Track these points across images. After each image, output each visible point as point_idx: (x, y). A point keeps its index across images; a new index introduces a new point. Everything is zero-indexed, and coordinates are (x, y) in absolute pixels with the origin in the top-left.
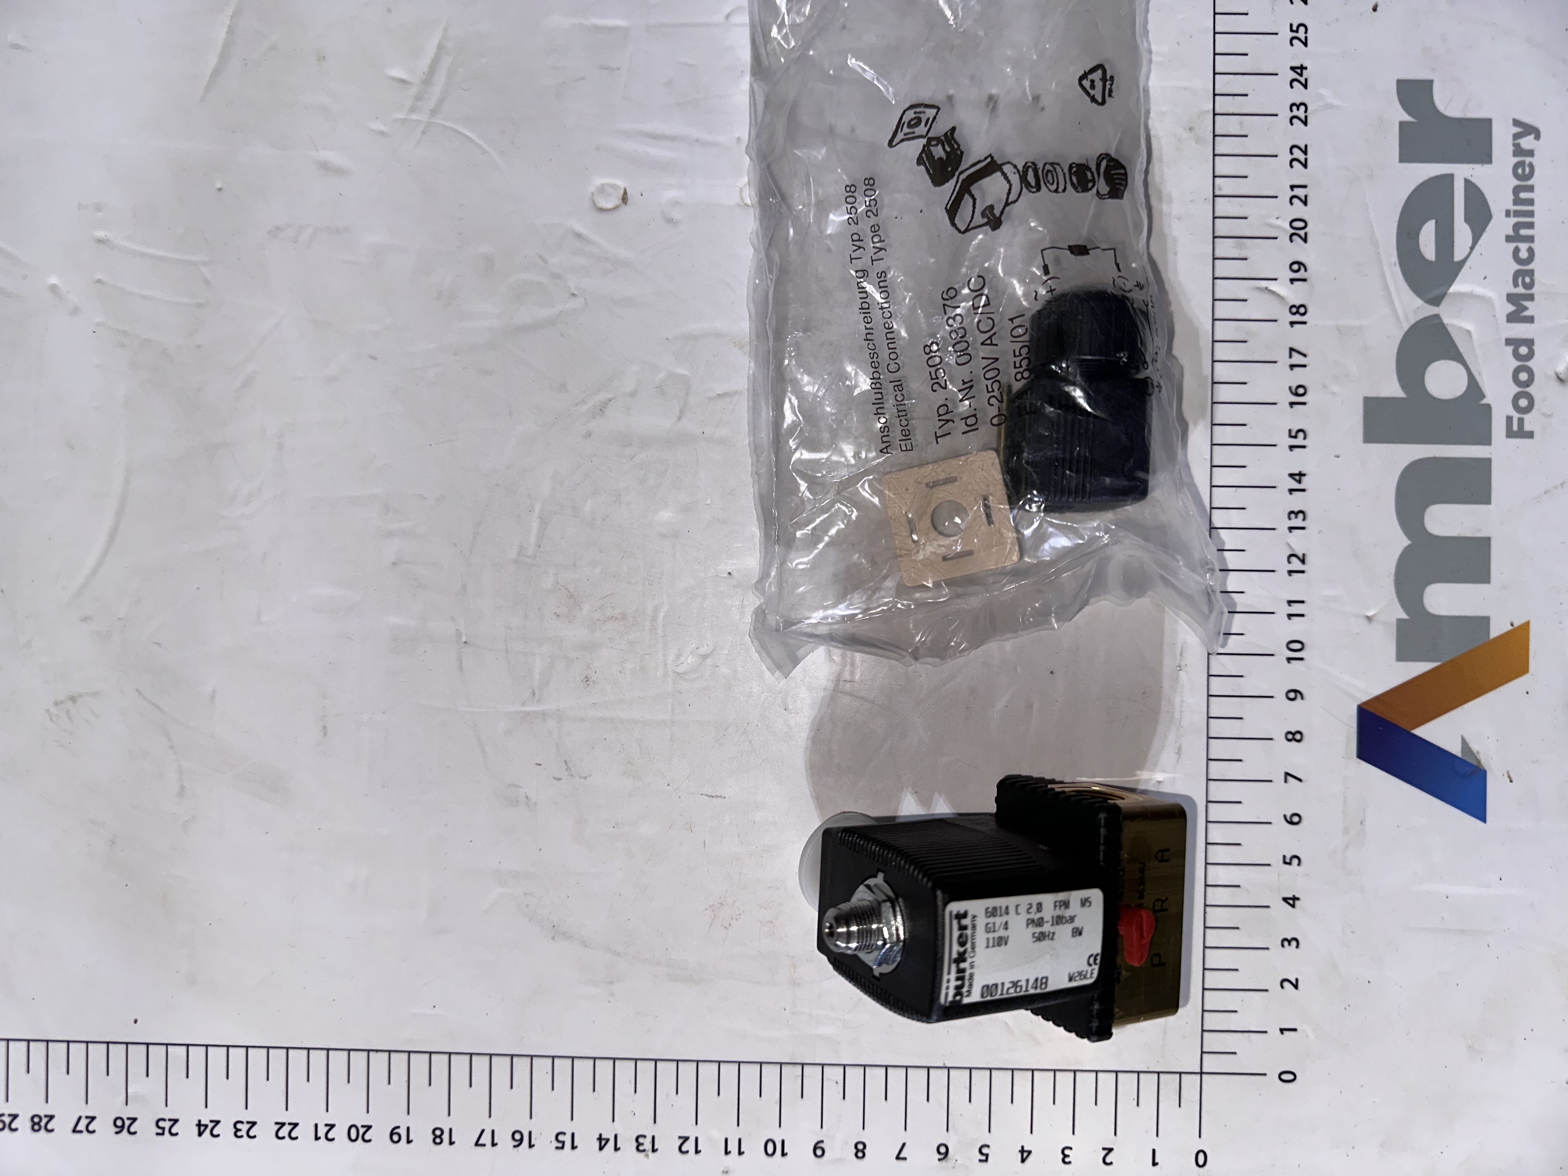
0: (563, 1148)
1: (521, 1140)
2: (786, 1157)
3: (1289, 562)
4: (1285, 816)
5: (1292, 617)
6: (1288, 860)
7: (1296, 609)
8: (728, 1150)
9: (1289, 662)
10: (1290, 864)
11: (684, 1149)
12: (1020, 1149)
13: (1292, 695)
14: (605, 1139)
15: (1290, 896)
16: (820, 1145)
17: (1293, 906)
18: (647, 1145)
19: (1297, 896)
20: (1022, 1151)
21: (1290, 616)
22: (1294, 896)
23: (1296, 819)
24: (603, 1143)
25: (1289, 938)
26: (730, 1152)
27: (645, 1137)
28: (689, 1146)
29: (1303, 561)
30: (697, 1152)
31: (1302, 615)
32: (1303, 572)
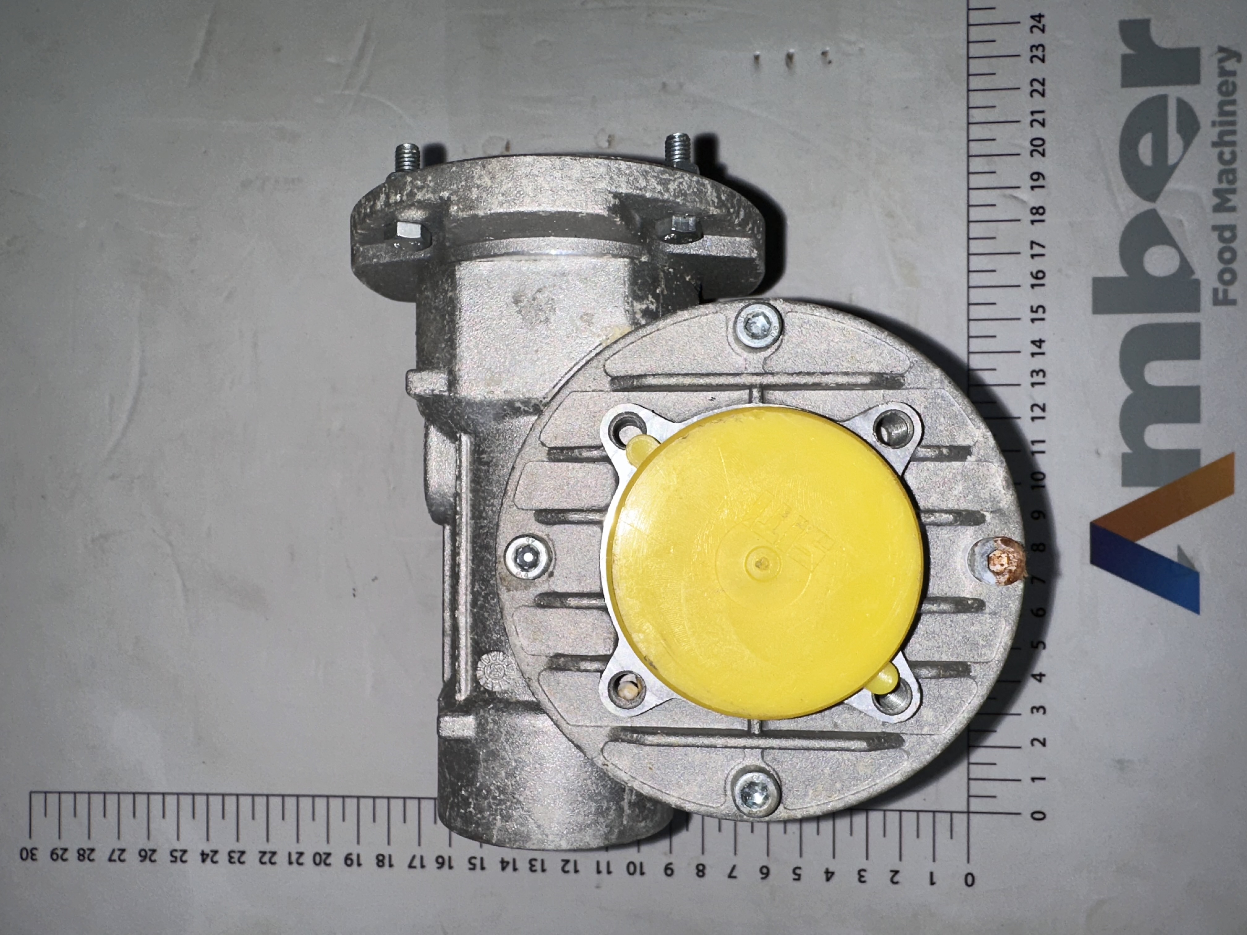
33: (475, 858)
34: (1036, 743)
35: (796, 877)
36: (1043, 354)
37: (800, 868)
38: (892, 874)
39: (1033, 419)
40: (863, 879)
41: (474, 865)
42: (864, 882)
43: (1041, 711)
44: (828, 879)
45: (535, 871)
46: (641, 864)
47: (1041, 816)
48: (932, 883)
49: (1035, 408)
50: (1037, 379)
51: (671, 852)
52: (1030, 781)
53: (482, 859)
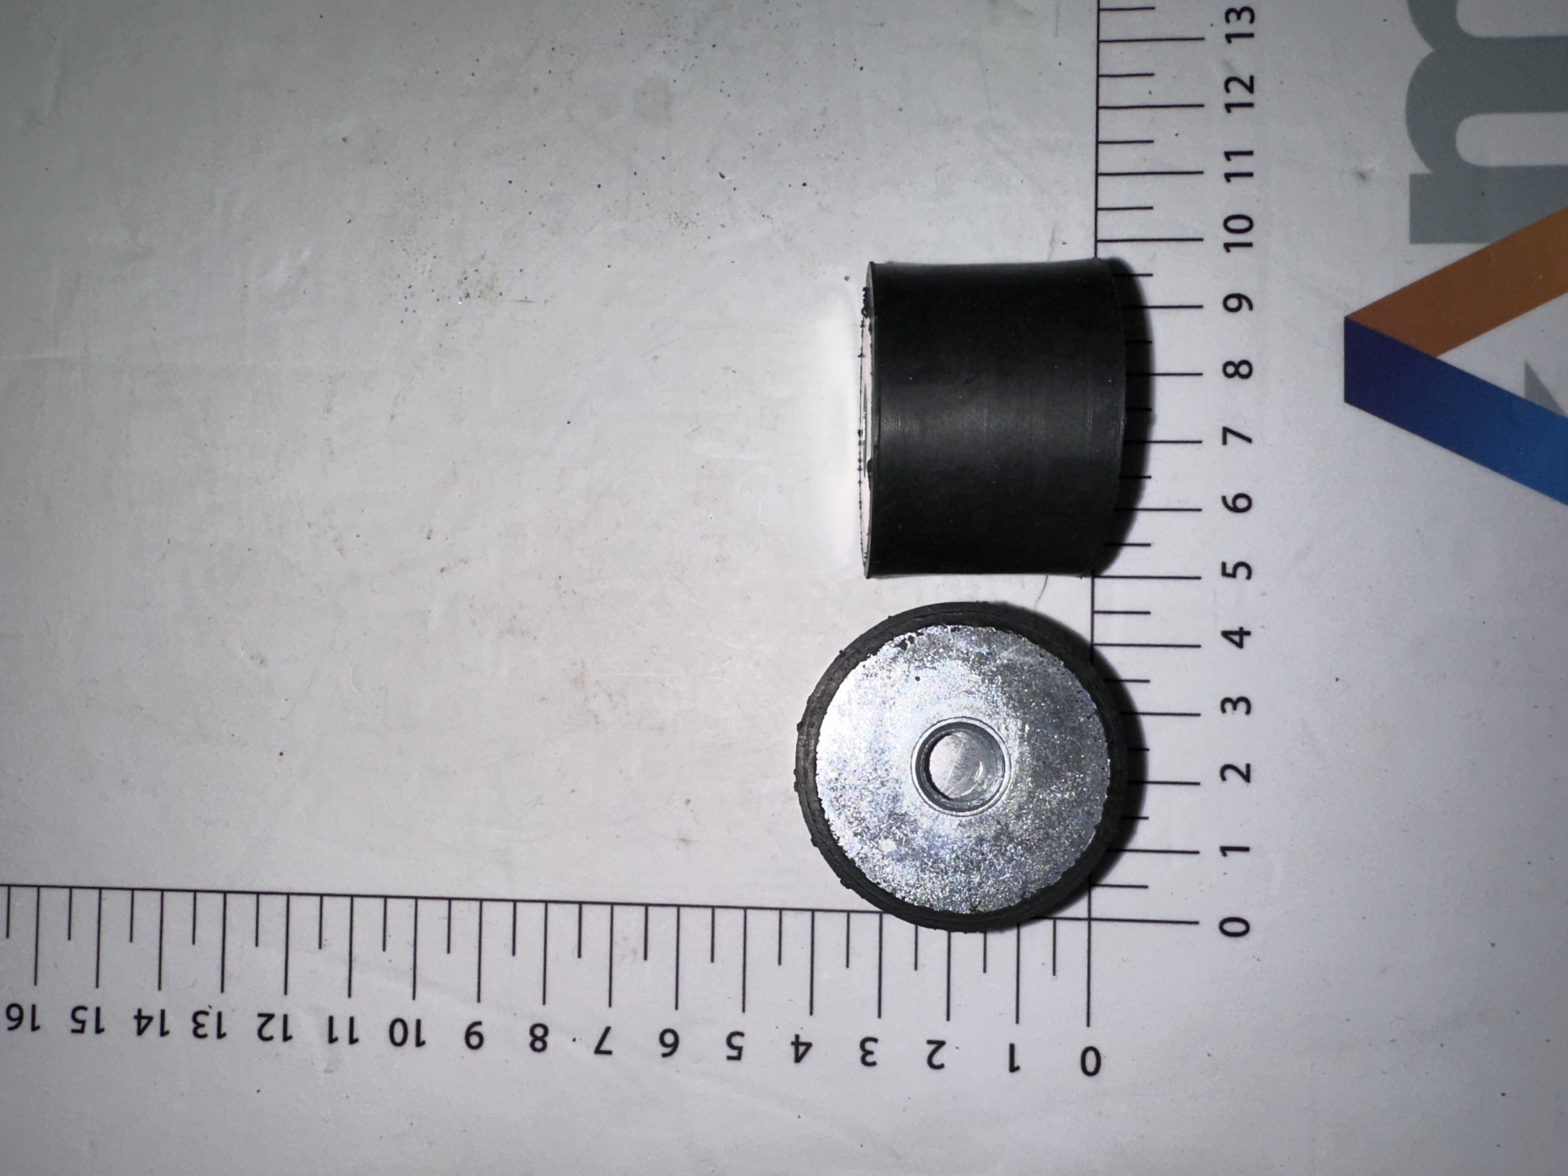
0: (82, 1031)
1: (20, 1019)
2: (423, 1048)
3: (1228, 90)
4: (1224, 499)
5: (1232, 179)
6: (1229, 570)
7: (1238, 164)
8: (334, 1037)
9: (1228, 251)
10: (1233, 575)
11: (266, 1033)
12: (793, 1039)
13: (1233, 303)
14: (145, 1018)
15: (1236, 628)
16: (476, 1029)
17: (1240, 645)
18: (210, 1027)
19: (1246, 629)
20: (797, 1043)
21: (1228, 176)
22: (1241, 628)
23: (1242, 503)
24: (144, 1022)
25: (1234, 697)
26: (336, 1039)
27: (206, 1013)
28: (274, 1028)
29: (1250, 89)
30: (286, 1038)
31: (1250, 175)
32: (1250, 105)
33: (84, 1008)
34: (1229, 773)
35: (735, 1053)
37: (741, 1034)
38: (932, 1047)
40: (869, 1059)
41: (83, 1022)
42: (874, 1064)
43: (1242, 706)
44: (798, 1059)
45: (205, 1036)
46: (418, 1022)
47: (1240, 927)
48: (1013, 1068)
49: (1233, 85)
50: (1237, 26)
51: (479, 1000)
52: (1220, 854)
53: (98, 1010)
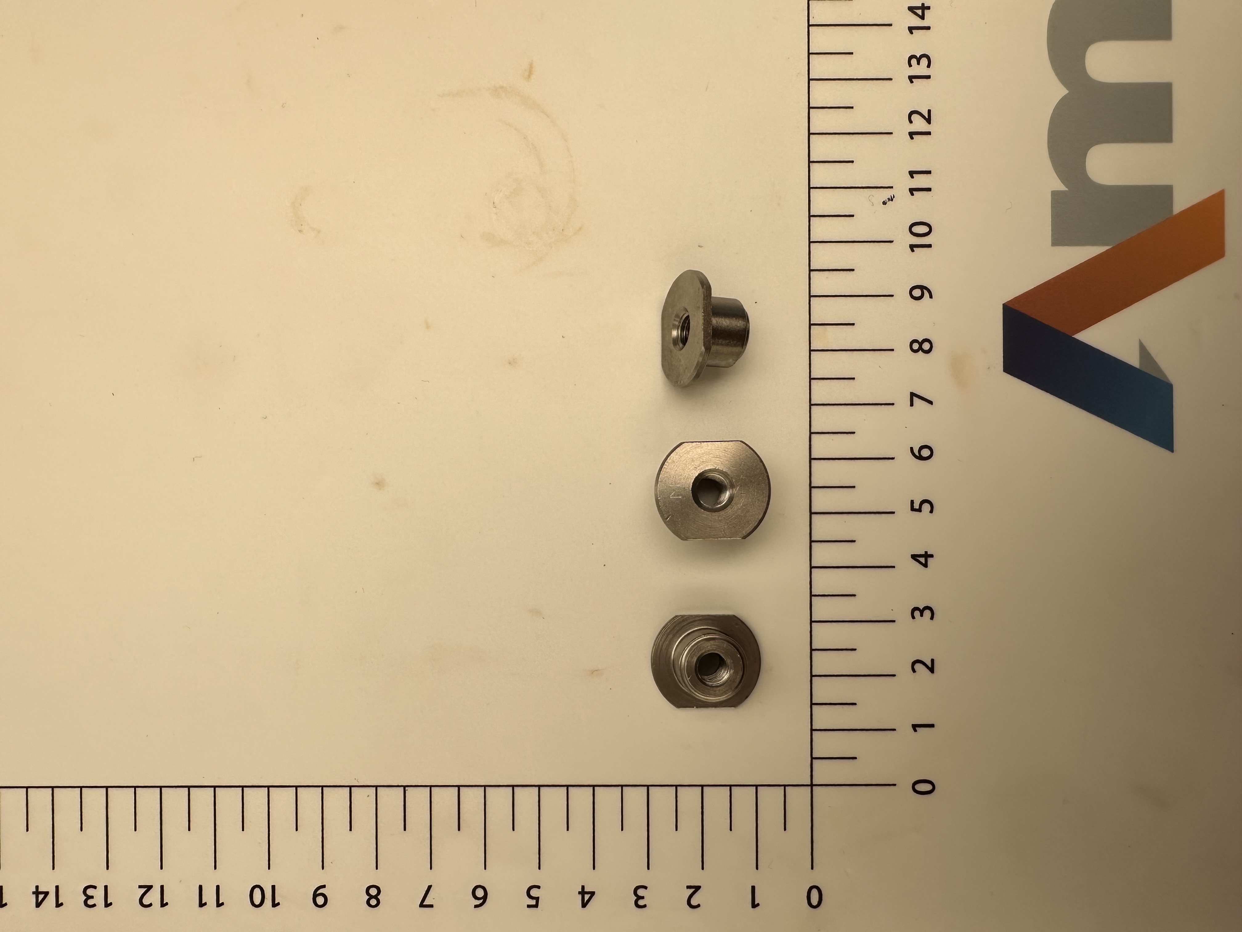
36: (928, 28)
39: (912, 135)
